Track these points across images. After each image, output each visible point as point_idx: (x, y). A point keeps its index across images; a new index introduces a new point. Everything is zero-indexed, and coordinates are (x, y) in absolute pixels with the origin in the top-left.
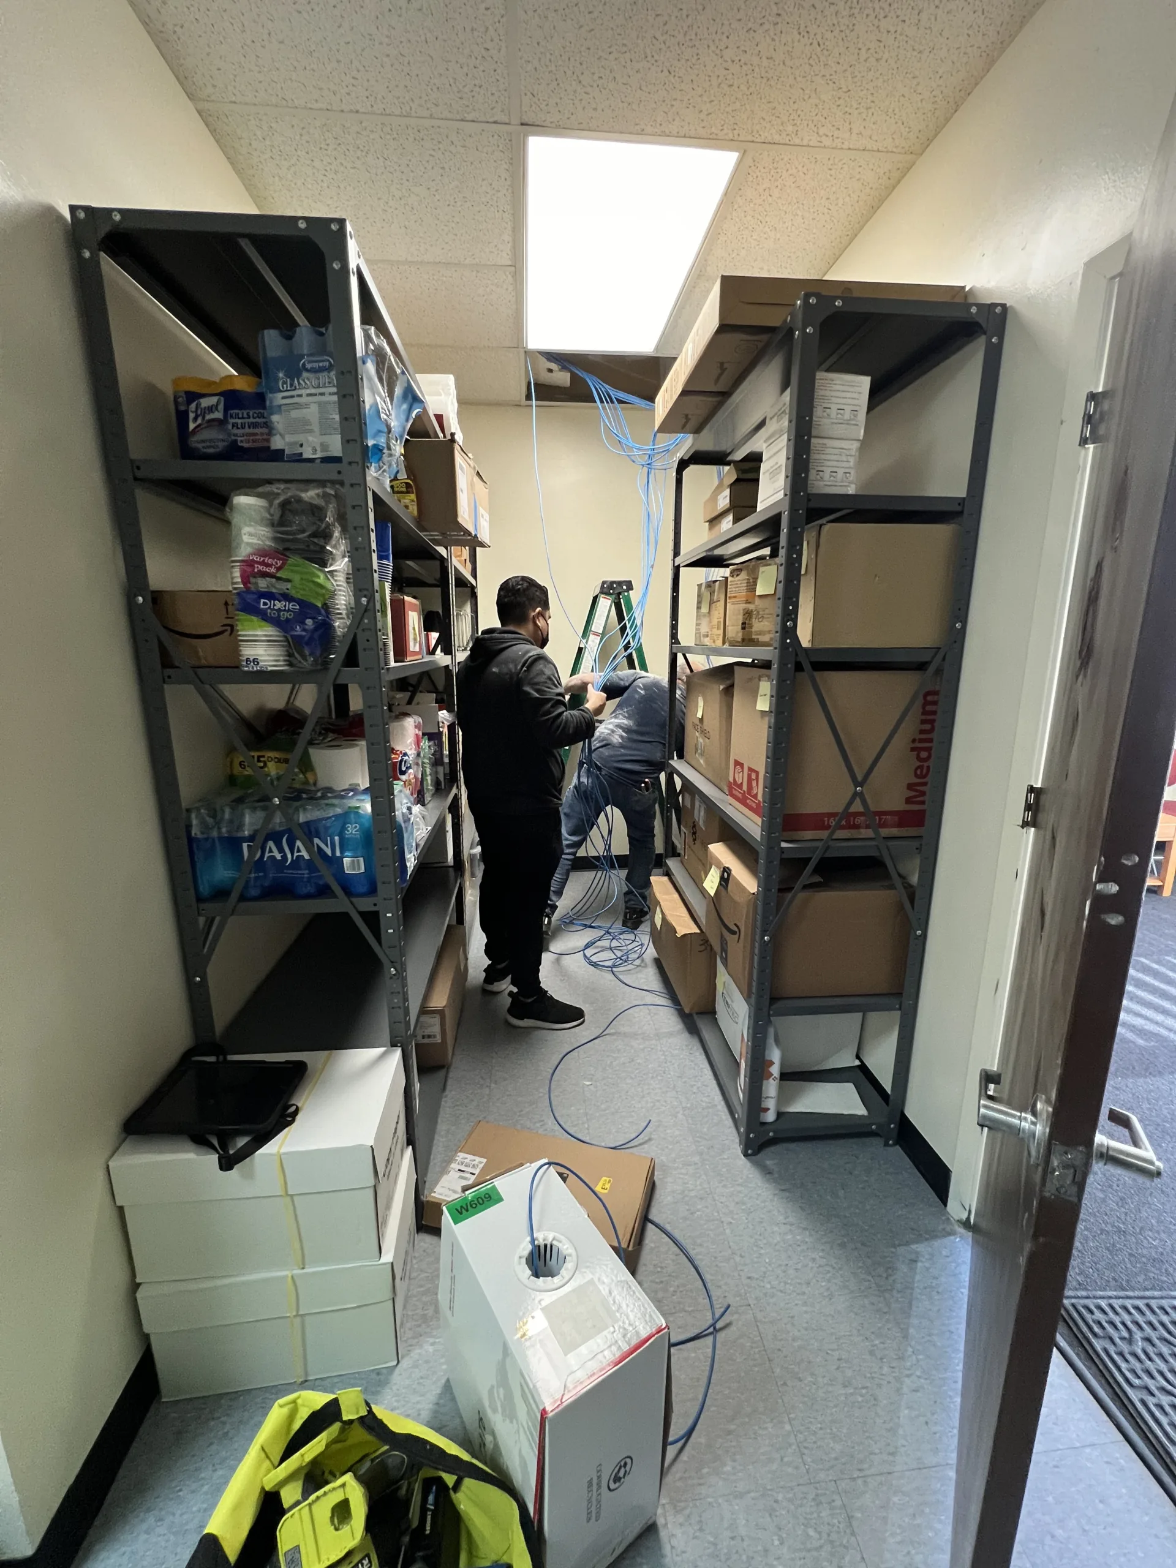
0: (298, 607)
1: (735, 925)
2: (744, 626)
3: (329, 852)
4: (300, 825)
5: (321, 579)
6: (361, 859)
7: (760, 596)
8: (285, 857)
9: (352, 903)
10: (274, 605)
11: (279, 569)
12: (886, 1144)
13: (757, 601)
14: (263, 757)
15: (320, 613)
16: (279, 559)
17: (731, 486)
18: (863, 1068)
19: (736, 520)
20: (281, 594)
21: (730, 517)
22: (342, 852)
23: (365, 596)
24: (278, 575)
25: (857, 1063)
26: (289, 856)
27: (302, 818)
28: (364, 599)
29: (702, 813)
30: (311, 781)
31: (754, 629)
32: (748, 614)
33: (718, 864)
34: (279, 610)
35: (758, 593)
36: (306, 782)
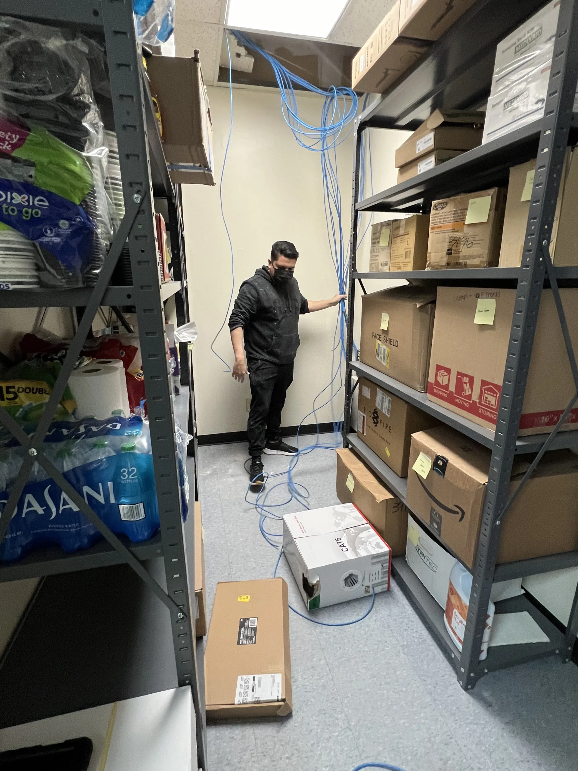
0: (47, 204)
1: (456, 506)
2: (449, 252)
3: (101, 499)
4: (65, 475)
5: (77, 167)
6: (141, 505)
7: (469, 225)
8: (48, 511)
9: (130, 551)
10: (12, 198)
11: (14, 147)
12: (564, 662)
13: (466, 229)
14: (14, 387)
15: (79, 214)
16: (16, 133)
17: (436, 129)
18: (528, 595)
19: (439, 161)
20: (22, 184)
21: (432, 159)
22: (117, 498)
23: (138, 192)
24: (14, 154)
25: (523, 592)
26: (54, 510)
27: (67, 465)
28: (136, 196)
29: (386, 404)
30: (70, 411)
31: (461, 254)
32: (455, 242)
33: (428, 452)
34: (19, 205)
35: (467, 222)
36: (65, 413)
